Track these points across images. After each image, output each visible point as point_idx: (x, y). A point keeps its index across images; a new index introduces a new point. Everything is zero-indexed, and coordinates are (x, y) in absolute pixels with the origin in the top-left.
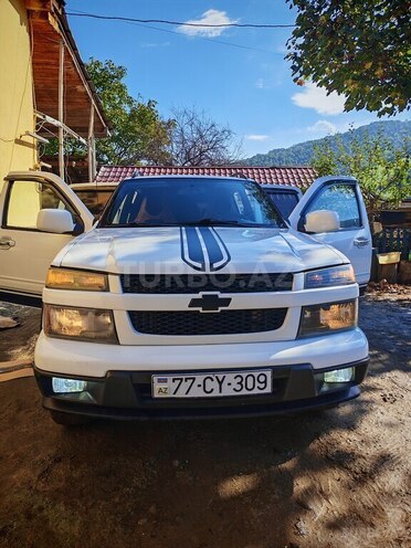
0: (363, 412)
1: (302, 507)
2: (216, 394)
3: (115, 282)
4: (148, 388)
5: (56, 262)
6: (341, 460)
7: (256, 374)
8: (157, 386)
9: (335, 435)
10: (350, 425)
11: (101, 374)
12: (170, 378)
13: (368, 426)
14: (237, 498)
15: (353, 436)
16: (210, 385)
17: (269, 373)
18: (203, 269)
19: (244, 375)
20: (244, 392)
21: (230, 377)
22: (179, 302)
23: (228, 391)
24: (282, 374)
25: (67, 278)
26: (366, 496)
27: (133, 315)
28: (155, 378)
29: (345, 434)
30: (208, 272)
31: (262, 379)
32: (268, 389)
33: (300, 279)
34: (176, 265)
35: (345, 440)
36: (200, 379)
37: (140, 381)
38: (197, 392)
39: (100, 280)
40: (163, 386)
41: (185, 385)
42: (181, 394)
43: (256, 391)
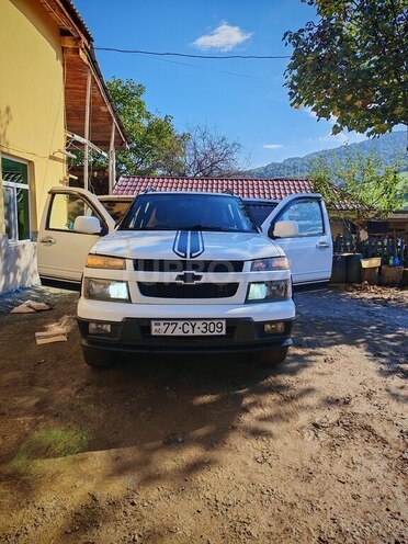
0: (306, 366)
2: (190, 333)
3: (130, 264)
4: (149, 329)
5: (93, 251)
7: (216, 322)
8: (154, 328)
9: (279, 377)
10: (293, 372)
11: (120, 320)
12: (162, 323)
13: (305, 374)
15: (292, 379)
16: (187, 328)
17: (224, 322)
18: (185, 257)
19: (208, 322)
20: (208, 333)
21: (199, 324)
22: (169, 277)
23: (198, 332)
24: (233, 324)
25: (99, 261)
27: (139, 283)
28: (153, 323)
29: (287, 378)
30: (188, 258)
31: (220, 325)
32: (224, 333)
33: (247, 265)
34: (169, 254)
35: (285, 379)
36: (180, 324)
37: (143, 325)
38: (179, 332)
39: (120, 262)
40: (157, 327)
41: (171, 327)
42: (169, 333)
43: (216, 333)
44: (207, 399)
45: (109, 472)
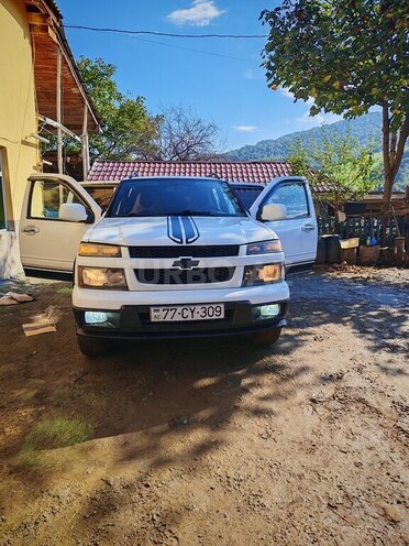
0: (298, 346)
1: (245, 390)
2: (190, 318)
3: (125, 252)
4: (148, 315)
5: (85, 239)
6: (275, 369)
7: (214, 306)
8: (153, 314)
9: (274, 357)
10: (286, 352)
11: (118, 308)
12: (161, 309)
13: (298, 354)
14: (205, 388)
15: (286, 358)
16: (186, 313)
17: (222, 306)
18: (182, 242)
19: (207, 307)
20: (207, 317)
21: (198, 308)
22: (167, 263)
23: (197, 317)
24: (231, 307)
25: (93, 249)
26: (287, 386)
27: (136, 271)
28: (152, 309)
29: (281, 357)
30: (184, 244)
31: (218, 309)
32: (222, 316)
33: (243, 249)
34: (165, 240)
35: (279, 359)
36: (179, 309)
37: (142, 312)
38: (178, 318)
39: (115, 250)
40: (156, 314)
41: (171, 313)
42: (168, 319)
43: (215, 317)
44: (207, 382)
45: (119, 458)
